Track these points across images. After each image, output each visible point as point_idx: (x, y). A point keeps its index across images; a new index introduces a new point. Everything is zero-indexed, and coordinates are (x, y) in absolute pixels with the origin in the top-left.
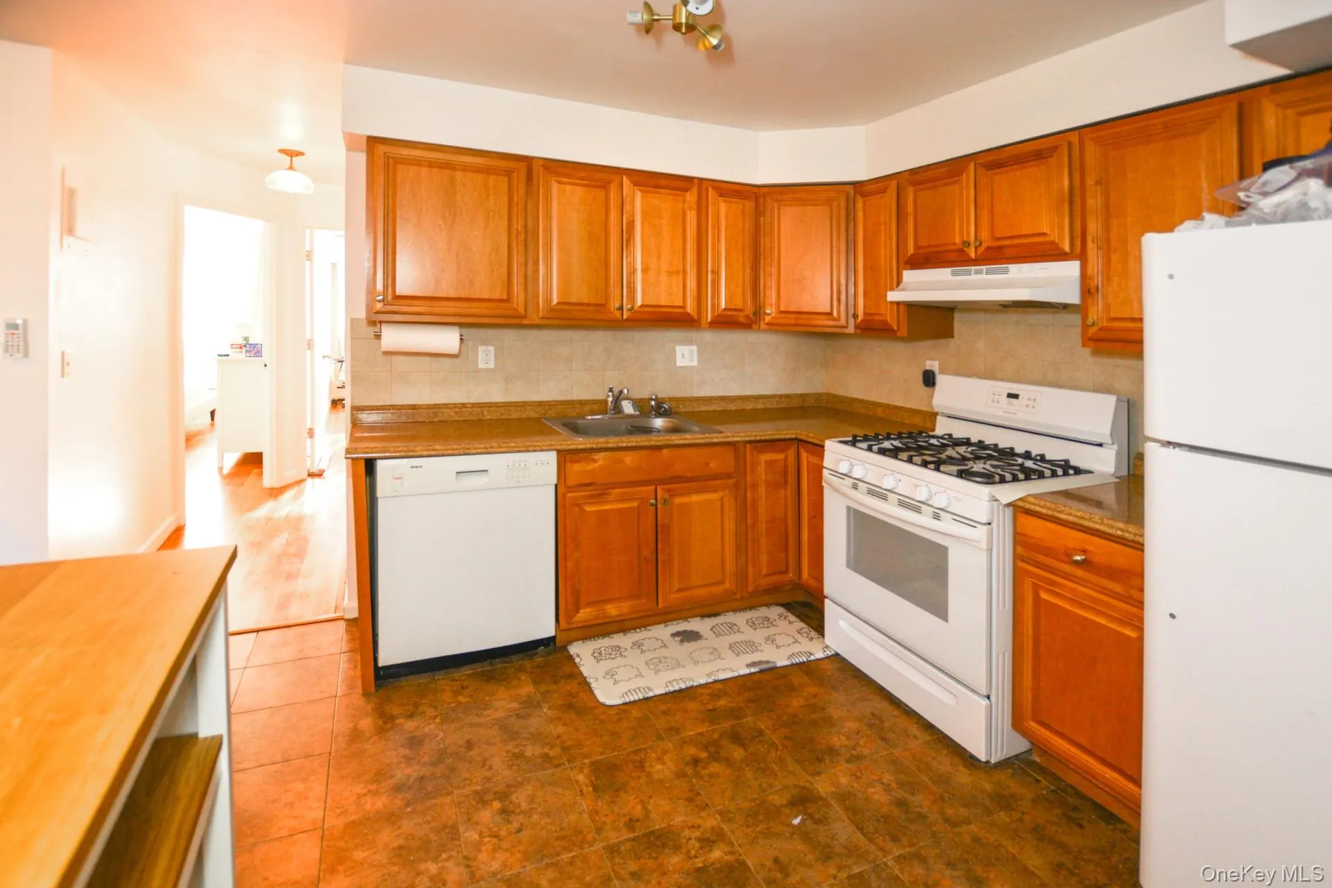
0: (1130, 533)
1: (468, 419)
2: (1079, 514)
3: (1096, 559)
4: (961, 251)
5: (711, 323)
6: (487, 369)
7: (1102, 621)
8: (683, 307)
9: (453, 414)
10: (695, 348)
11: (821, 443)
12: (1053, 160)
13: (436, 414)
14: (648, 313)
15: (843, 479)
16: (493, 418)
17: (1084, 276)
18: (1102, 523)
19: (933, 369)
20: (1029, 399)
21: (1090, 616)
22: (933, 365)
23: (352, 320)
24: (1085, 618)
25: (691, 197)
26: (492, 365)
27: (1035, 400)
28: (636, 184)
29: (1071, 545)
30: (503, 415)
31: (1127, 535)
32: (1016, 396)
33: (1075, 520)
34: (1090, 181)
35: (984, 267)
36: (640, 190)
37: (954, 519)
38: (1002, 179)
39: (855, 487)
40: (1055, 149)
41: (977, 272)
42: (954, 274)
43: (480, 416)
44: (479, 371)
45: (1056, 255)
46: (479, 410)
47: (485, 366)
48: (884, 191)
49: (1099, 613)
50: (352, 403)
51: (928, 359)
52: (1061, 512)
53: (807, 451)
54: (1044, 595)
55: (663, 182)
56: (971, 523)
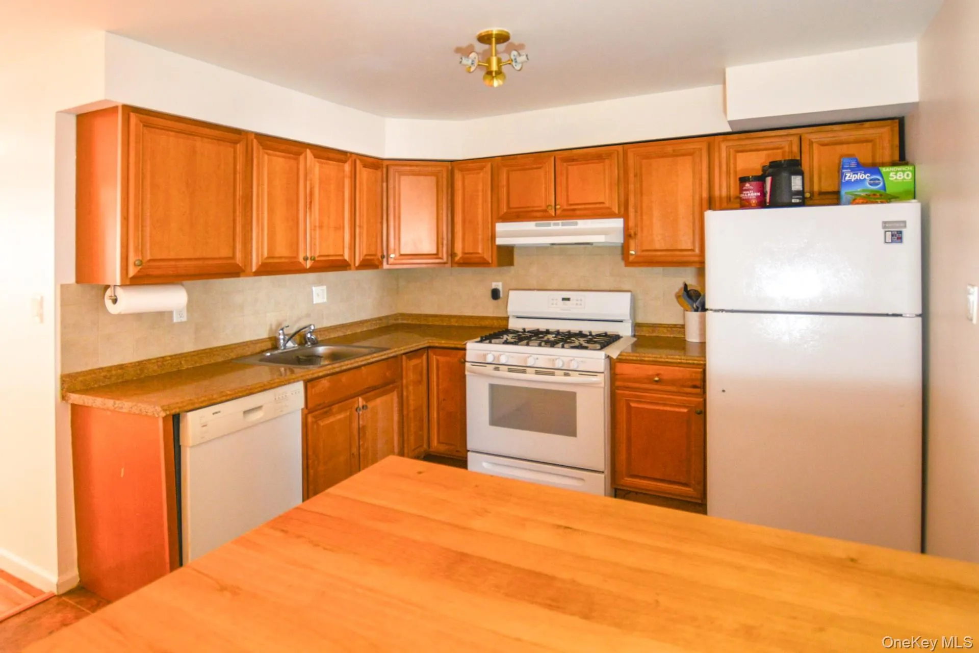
0: (683, 359)
1: (170, 371)
2: (654, 356)
3: (665, 377)
4: (545, 211)
5: (359, 266)
6: (181, 323)
7: (668, 409)
8: (342, 255)
9: (156, 368)
10: (325, 287)
11: (463, 347)
12: (607, 162)
13: (142, 370)
14: (325, 261)
15: (485, 366)
16: (190, 367)
17: (626, 228)
18: (667, 358)
19: (498, 288)
20: (577, 300)
21: (661, 408)
22: (499, 285)
23: (62, 286)
24: (658, 410)
25: (347, 167)
26: (184, 319)
27: (581, 300)
28: (316, 157)
29: (651, 373)
30: (196, 363)
31: (683, 361)
32: (568, 299)
33: (654, 359)
34: (631, 175)
35: (560, 222)
36: (318, 162)
37: (580, 374)
38: (574, 169)
39: (497, 369)
40: (609, 155)
41: (555, 224)
42: (537, 225)
43: (179, 367)
44: (174, 324)
45: (609, 214)
46: (177, 361)
47: (179, 320)
48: (482, 168)
49: (665, 405)
50: (62, 372)
51: (494, 282)
52: (645, 357)
53: (435, 354)
54: (633, 405)
55: (331, 155)
56: (594, 373)
